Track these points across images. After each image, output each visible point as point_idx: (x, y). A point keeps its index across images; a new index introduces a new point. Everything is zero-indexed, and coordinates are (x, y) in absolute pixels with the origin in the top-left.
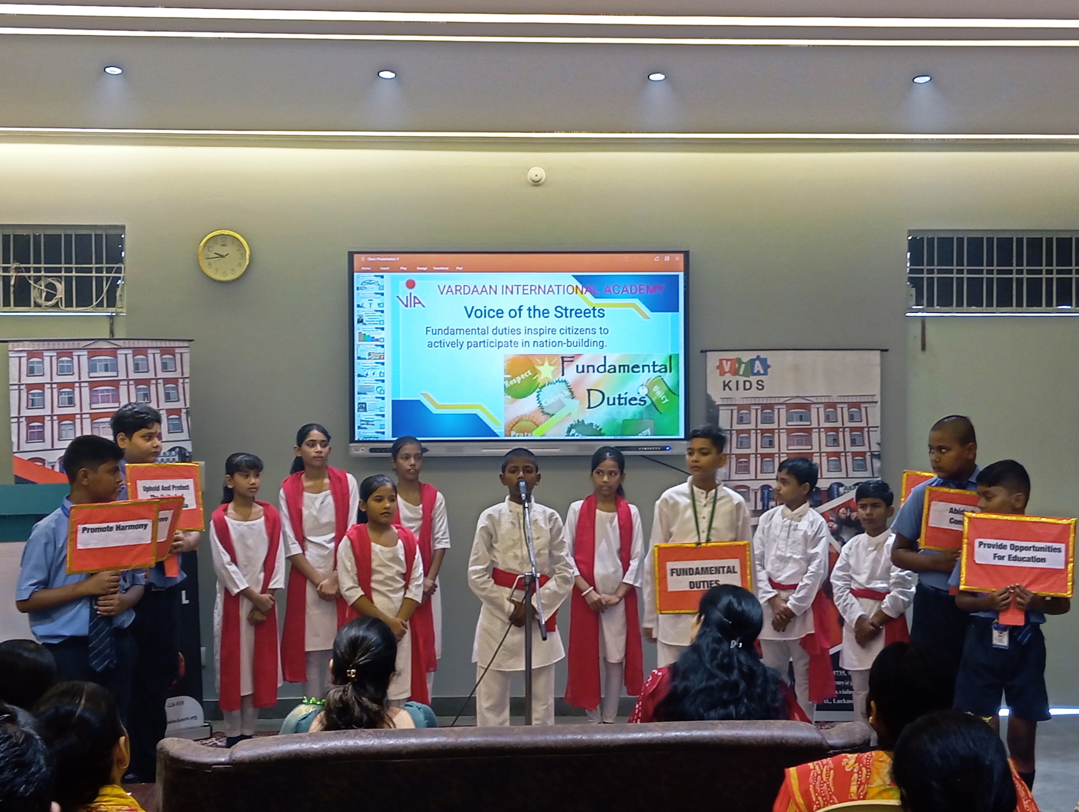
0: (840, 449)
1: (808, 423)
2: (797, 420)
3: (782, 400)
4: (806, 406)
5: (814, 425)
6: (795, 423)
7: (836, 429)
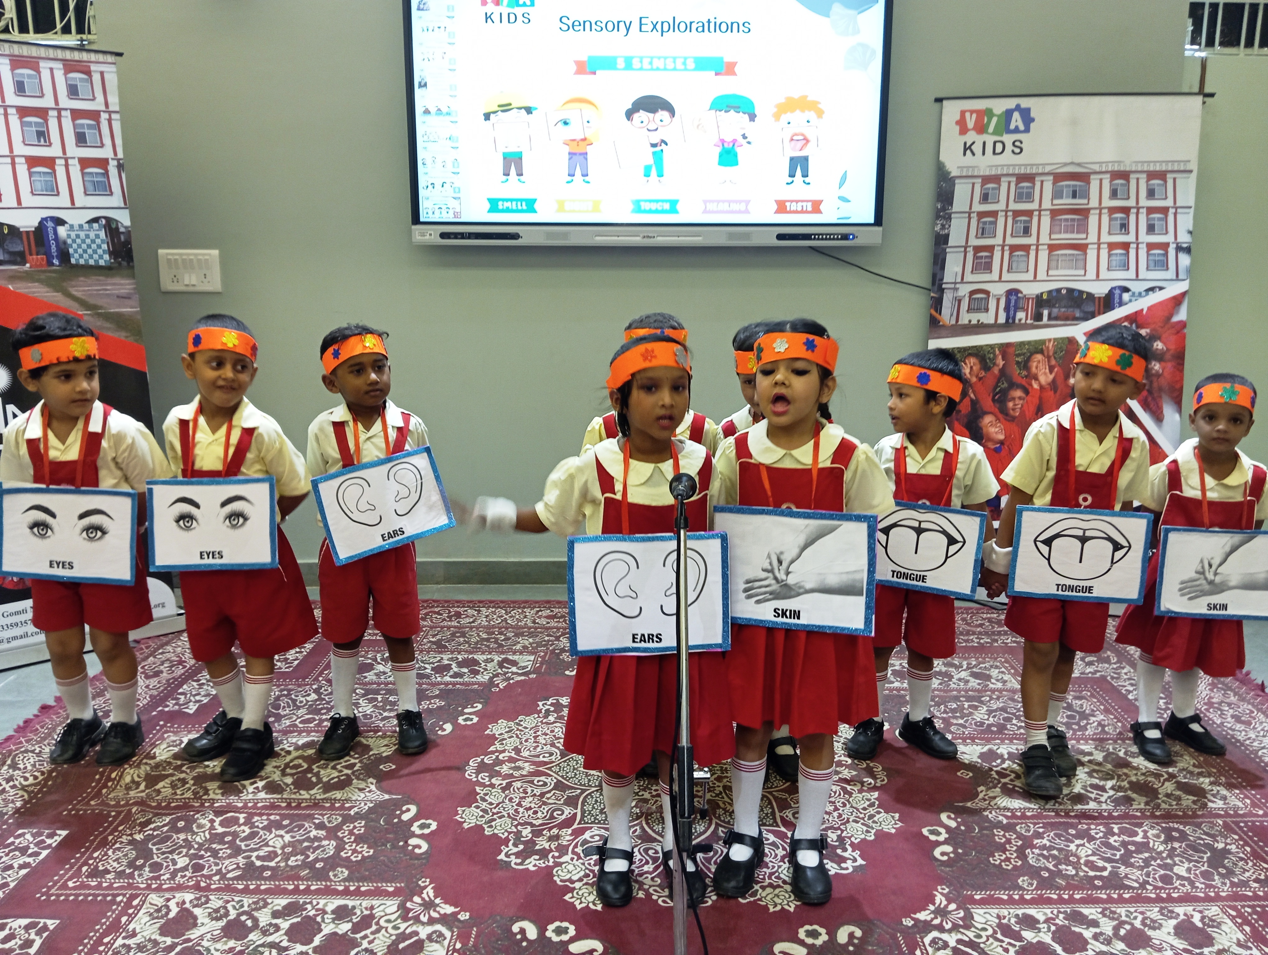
0: (1131, 238)
1: (1085, 201)
2: (1067, 197)
3: (1048, 169)
4: (1084, 177)
5: (1094, 203)
6: (1066, 201)
7: (1126, 210)
